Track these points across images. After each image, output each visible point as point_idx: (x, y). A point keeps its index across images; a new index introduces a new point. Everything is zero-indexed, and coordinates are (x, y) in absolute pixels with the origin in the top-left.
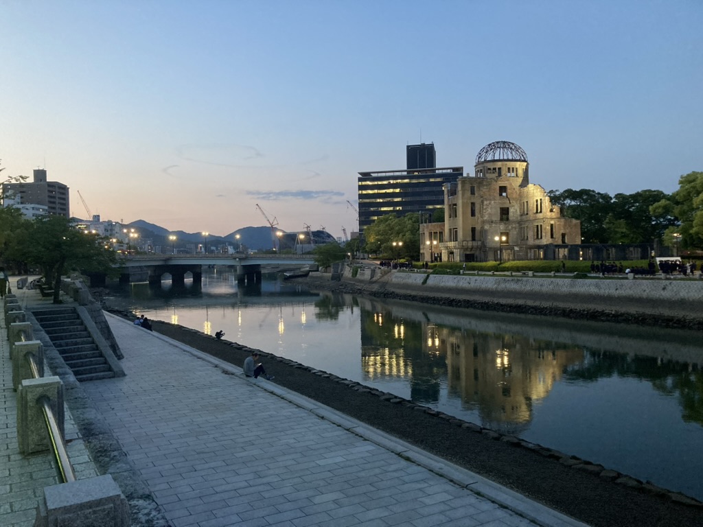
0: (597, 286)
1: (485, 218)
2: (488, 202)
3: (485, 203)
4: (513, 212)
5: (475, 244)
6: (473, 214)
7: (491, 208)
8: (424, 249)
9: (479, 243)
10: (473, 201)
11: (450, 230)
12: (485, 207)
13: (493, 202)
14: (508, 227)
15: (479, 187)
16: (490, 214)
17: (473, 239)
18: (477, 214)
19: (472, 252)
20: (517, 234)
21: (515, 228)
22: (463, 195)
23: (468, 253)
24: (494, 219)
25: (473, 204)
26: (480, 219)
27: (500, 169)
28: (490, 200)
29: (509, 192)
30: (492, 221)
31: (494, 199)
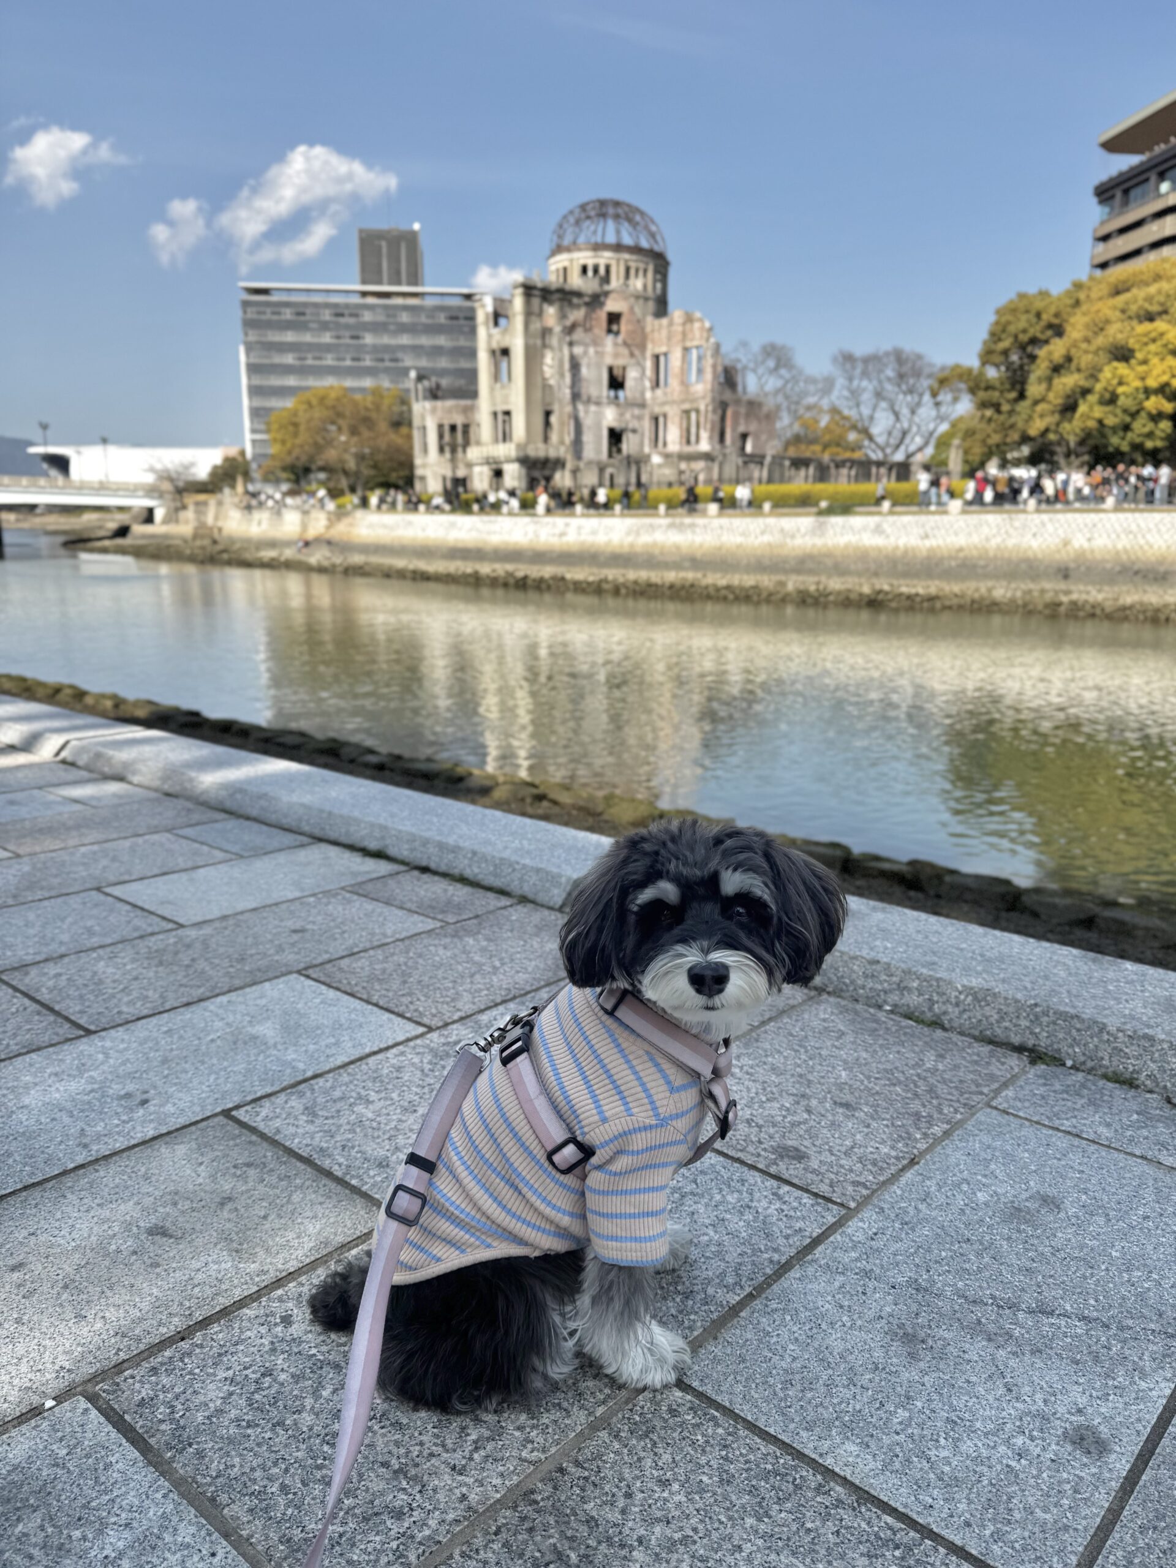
0: (878, 530)
2: (584, 348)
4: (636, 379)
8: (424, 466)
9: (562, 450)
11: (495, 414)
13: (592, 350)
14: (622, 415)
20: (642, 433)
21: (640, 418)
22: (525, 326)
24: (597, 392)
28: (586, 345)
29: (627, 327)
30: (589, 398)
31: (596, 343)
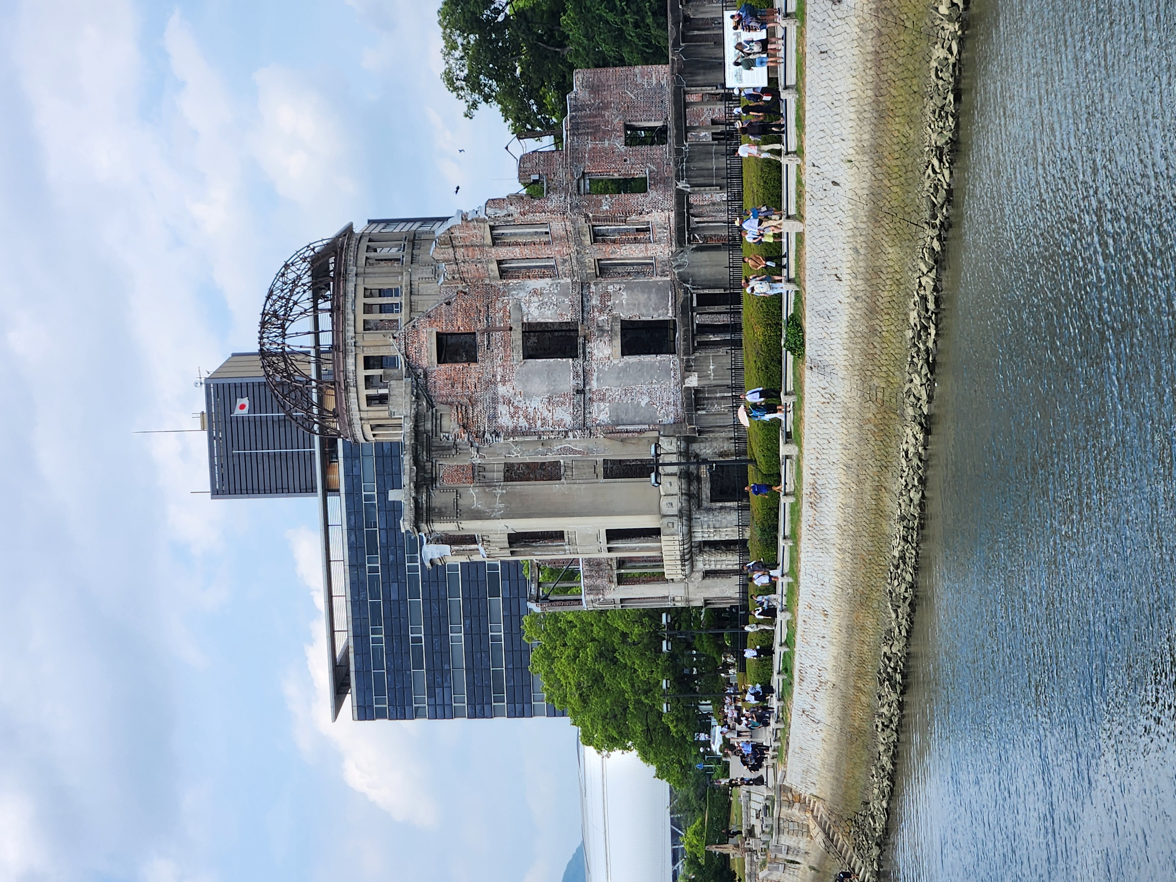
1: (568, 419)
2: (502, 409)
3: (505, 420)
4: (542, 304)
5: (670, 464)
6: (550, 473)
7: (527, 396)
10: (499, 475)
12: (523, 423)
13: (502, 390)
14: (601, 329)
16: (551, 402)
18: (550, 458)
19: (704, 471)
20: (629, 288)
21: (605, 296)
22: (477, 515)
23: (706, 490)
24: (569, 383)
27: (369, 362)
28: (495, 400)
29: (460, 325)
30: (580, 392)
31: (491, 383)
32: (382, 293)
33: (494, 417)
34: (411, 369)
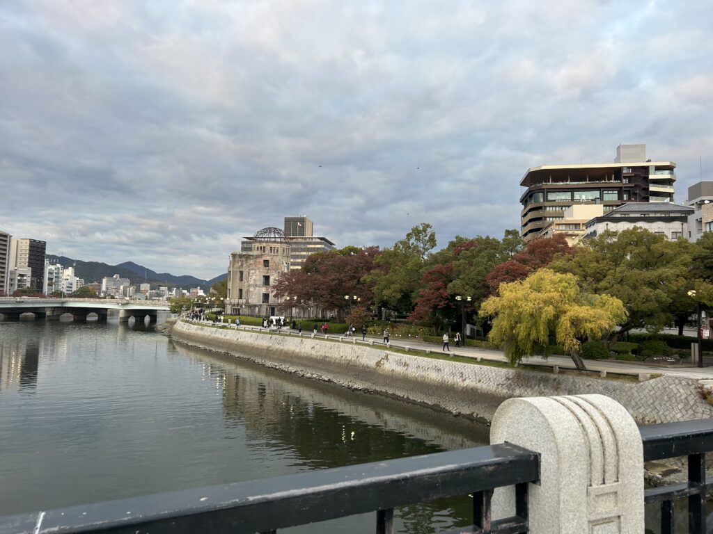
1: (251, 283)
3: (251, 272)
4: (273, 279)
5: (241, 301)
6: (241, 279)
7: (256, 276)
9: (244, 301)
10: (241, 270)
12: (250, 275)
13: (258, 271)
15: (246, 260)
16: (255, 280)
17: (241, 297)
18: (244, 280)
19: (239, 308)
23: (235, 308)
24: (258, 283)
25: (241, 273)
26: (246, 284)
27: (264, 247)
29: (270, 264)
30: (256, 285)
31: (259, 269)
32: (277, 250)
33: (252, 269)
34: (262, 255)
